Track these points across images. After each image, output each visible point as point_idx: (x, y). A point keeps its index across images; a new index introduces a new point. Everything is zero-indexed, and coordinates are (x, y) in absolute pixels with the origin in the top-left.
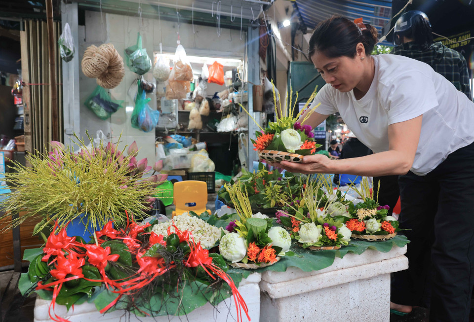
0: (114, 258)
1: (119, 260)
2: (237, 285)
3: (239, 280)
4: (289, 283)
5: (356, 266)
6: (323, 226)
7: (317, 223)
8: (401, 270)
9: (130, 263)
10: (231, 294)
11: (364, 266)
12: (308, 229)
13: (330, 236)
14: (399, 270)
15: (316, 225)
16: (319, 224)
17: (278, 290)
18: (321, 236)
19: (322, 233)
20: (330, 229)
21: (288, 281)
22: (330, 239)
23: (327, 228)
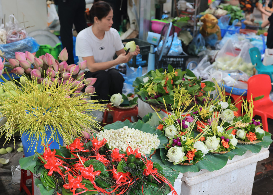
0: (98, 173)
1: (101, 174)
2: (173, 184)
3: (173, 181)
4: (199, 176)
5: (238, 161)
6: (221, 138)
7: (217, 136)
8: (264, 159)
9: (108, 176)
10: (170, 190)
11: (243, 160)
12: (211, 141)
13: (225, 146)
14: (263, 159)
15: (217, 138)
16: (218, 137)
17: (193, 181)
18: (220, 146)
19: (220, 144)
20: (225, 141)
21: (198, 175)
22: (225, 148)
23: (223, 141)
